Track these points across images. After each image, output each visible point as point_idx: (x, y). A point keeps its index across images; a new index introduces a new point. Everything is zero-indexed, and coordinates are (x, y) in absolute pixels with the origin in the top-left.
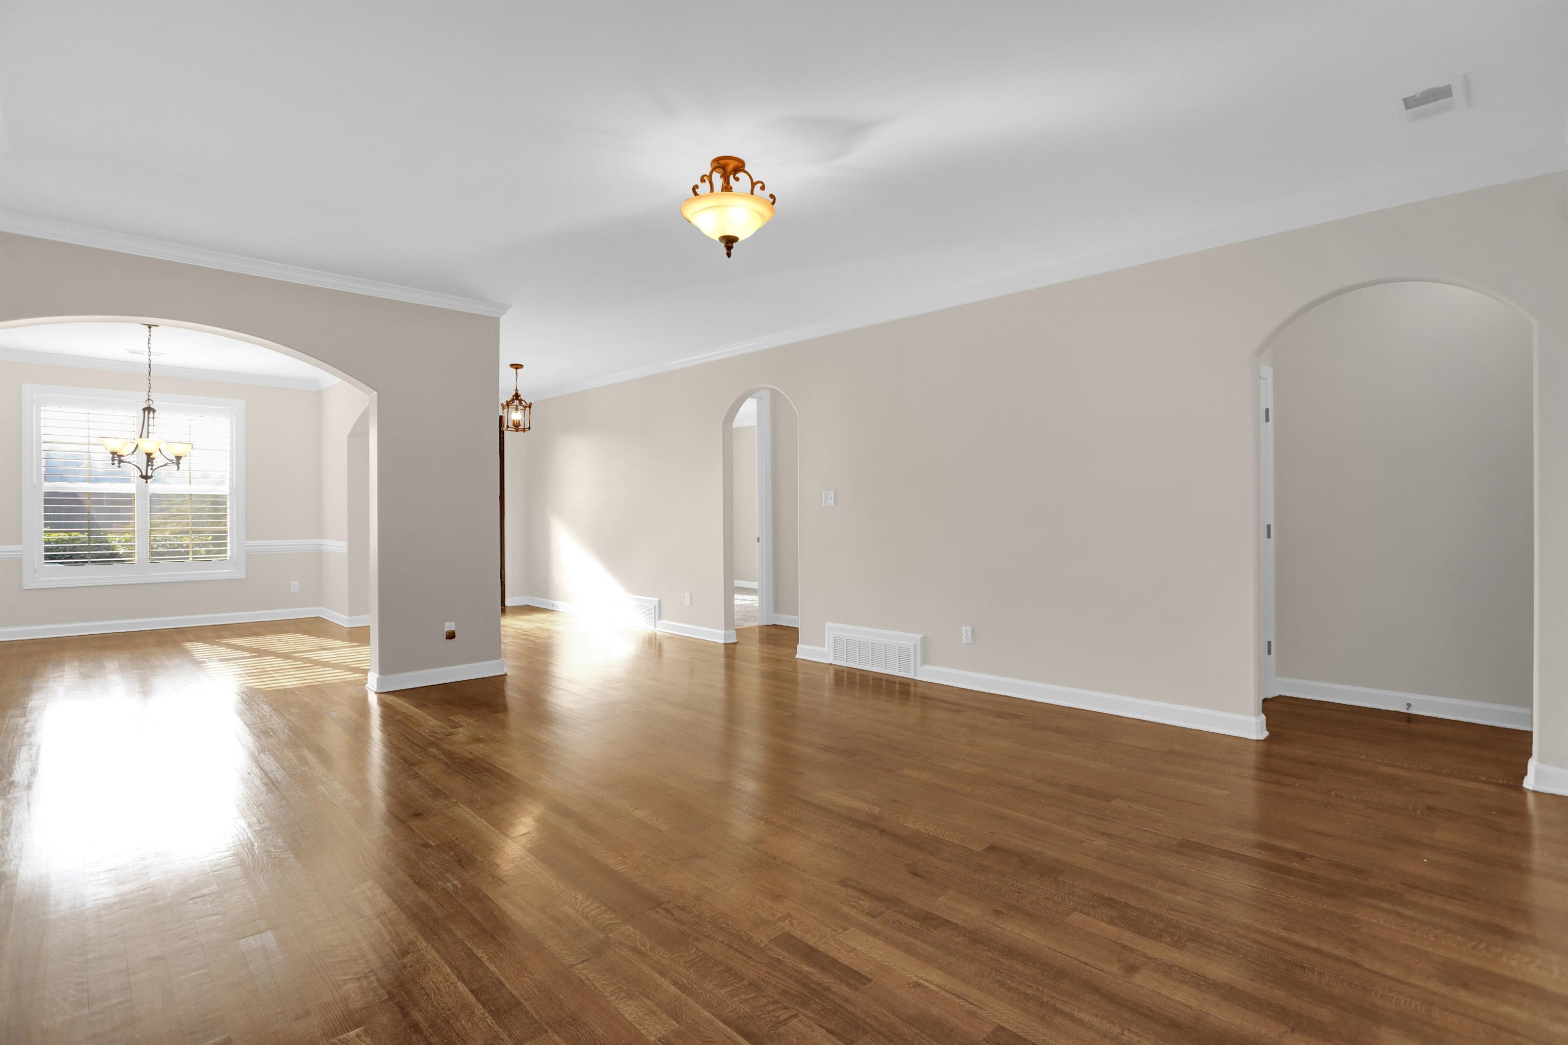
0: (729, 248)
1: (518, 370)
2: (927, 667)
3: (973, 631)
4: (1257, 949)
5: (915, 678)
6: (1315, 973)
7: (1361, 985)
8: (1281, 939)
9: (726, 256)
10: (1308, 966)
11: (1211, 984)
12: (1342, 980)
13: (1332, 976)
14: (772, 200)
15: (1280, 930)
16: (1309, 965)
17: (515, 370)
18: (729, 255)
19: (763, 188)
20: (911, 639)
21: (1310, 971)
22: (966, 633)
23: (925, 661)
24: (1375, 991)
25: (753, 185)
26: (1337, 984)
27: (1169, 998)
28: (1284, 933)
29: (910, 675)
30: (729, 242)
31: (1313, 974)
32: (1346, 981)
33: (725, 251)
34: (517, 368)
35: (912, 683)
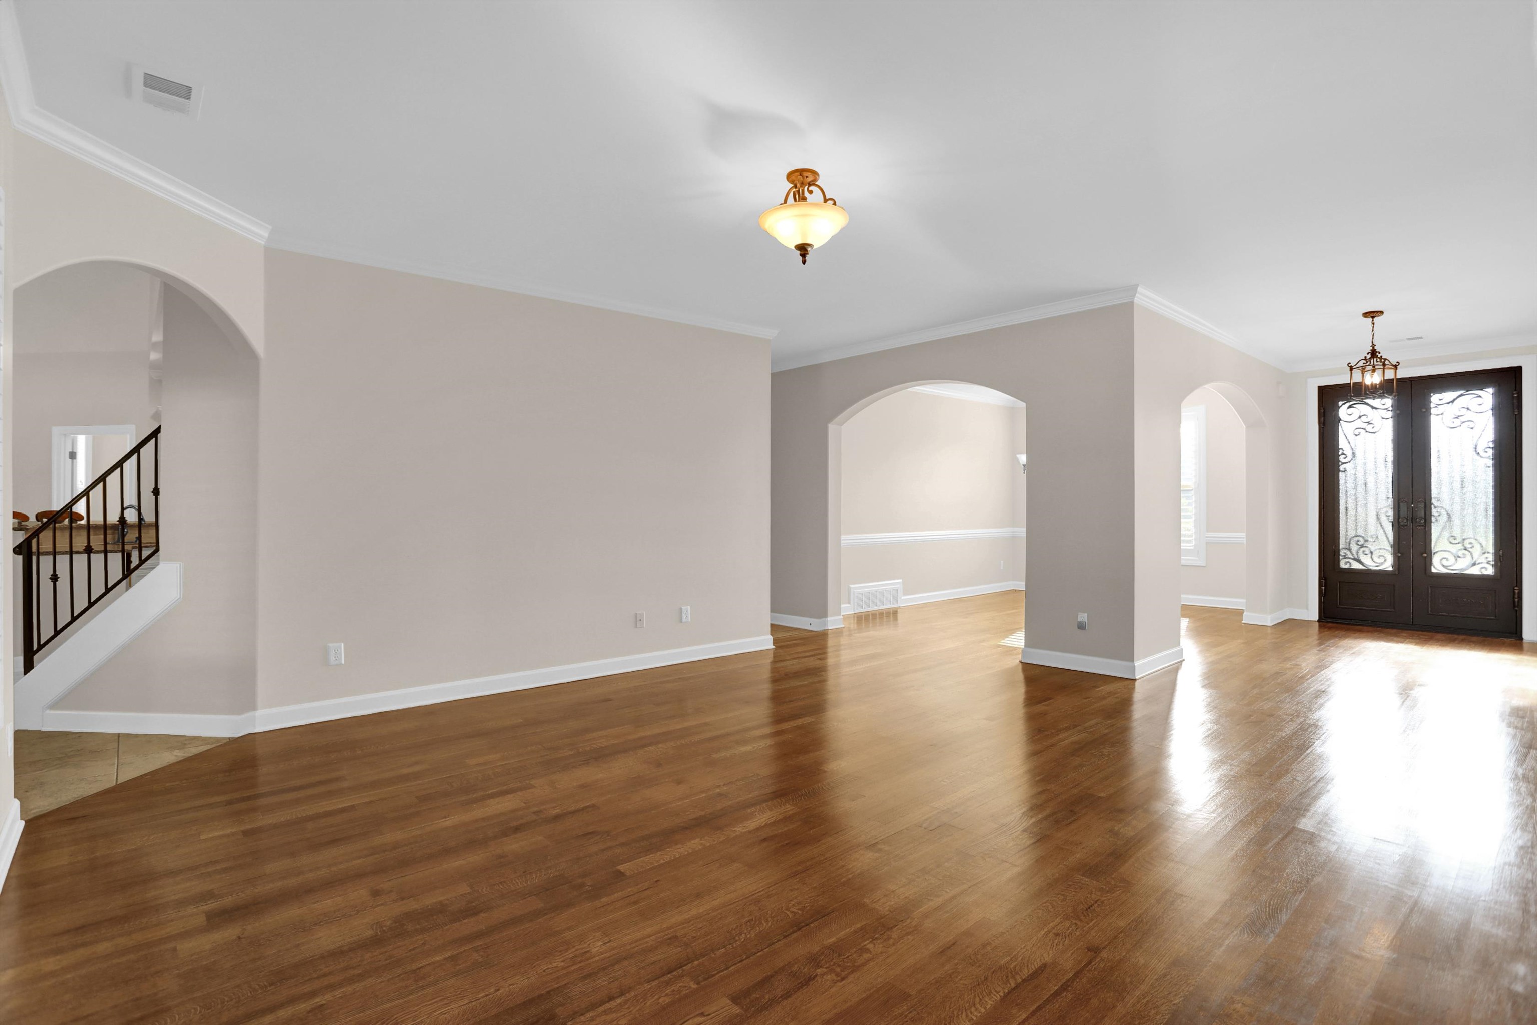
0: (803, 256)
1: (1375, 319)
4: (321, 970)
6: (257, 987)
7: (213, 1009)
8: (313, 994)
10: (269, 989)
11: (320, 923)
12: (231, 1000)
13: (243, 996)
15: (324, 1002)
16: (269, 991)
17: (1371, 319)
18: (804, 262)
21: (263, 985)
24: (198, 1013)
26: (233, 993)
27: (333, 898)
28: (318, 1002)
30: (803, 249)
31: (259, 985)
32: (228, 1002)
34: (1373, 317)
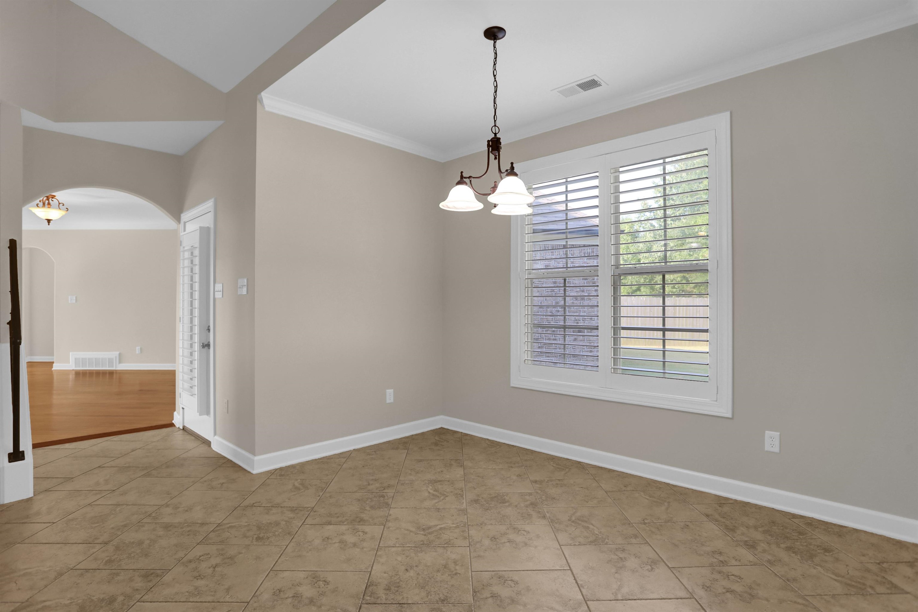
2: (121, 364)
3: (141, 349)
5: (117, 369)
9: (48, 225)
14: (67, 210)
18: (49, 224)
19: (63, 205)
20: (114, 354)
22: (138, 349)
23: (120, 362)
25: (59, 204)
29: (114, 368)
30: (49, 221)
33: (47, 223)
35: (115, 372)
